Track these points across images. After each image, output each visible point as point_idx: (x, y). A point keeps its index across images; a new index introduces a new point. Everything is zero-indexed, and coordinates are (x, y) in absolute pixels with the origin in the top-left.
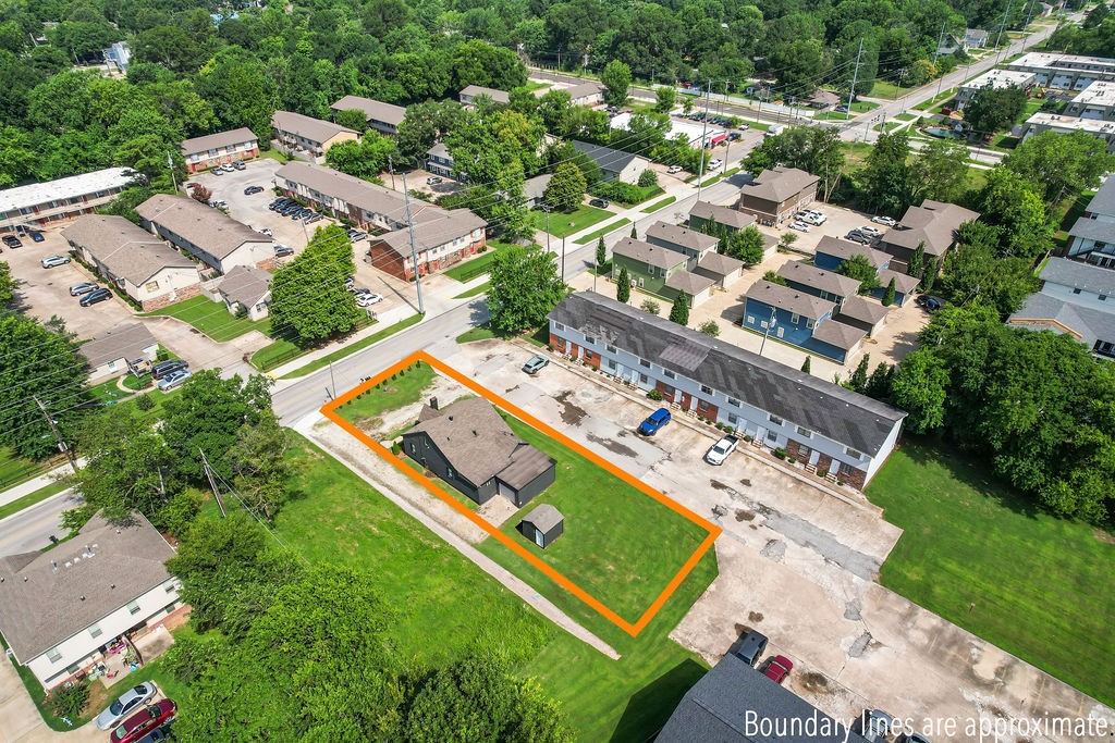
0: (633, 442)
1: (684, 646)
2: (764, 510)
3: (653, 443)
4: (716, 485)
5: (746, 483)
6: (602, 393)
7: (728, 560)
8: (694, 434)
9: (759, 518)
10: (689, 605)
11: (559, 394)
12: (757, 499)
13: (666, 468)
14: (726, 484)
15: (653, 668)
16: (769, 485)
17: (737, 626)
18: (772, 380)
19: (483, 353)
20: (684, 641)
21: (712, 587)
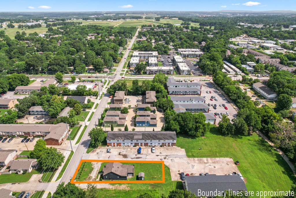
0: (139, 156)
1: (175, 180)
2: (167, 156)
3: (142, 154)
4: (157, 156)
5: (161, 153)
6: (126, 150)
7: (169, 166)
8: (146, 149)
9: (167, 157)
10: (170, 175)
11: (119, 154)
12: (164, 155)
13: (148, 157)
15: (174, 186)
16: (164, 152)
17: (178, 174)
18: (155, 135)
21: (170, 171)
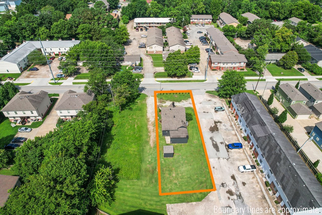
0: (222, 148)
1: (167, 210)
2: (240, 196)
3: (228, 151)
4: (233, 177)
5: (244, 184)
6: (231, 128)
7: (208, 200)
8: (245, 158)
9: (235, 197)
10: (182, 202)
11: (217, 121)
12: (241, 191)
13: (223, 162)
14: (237, 179)
16: (251, 190)
19: (209, 98)
20: (169, 209)
21: (194, 203)
